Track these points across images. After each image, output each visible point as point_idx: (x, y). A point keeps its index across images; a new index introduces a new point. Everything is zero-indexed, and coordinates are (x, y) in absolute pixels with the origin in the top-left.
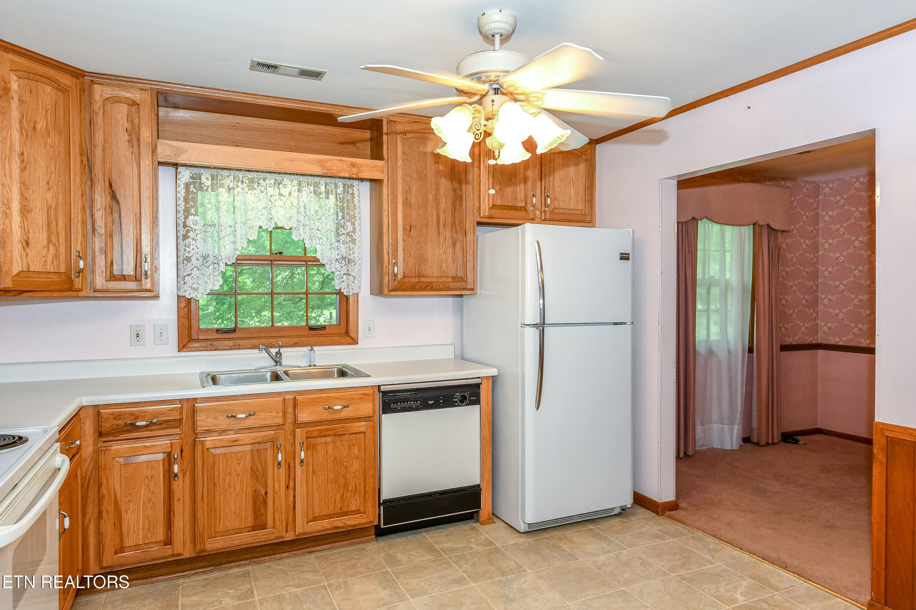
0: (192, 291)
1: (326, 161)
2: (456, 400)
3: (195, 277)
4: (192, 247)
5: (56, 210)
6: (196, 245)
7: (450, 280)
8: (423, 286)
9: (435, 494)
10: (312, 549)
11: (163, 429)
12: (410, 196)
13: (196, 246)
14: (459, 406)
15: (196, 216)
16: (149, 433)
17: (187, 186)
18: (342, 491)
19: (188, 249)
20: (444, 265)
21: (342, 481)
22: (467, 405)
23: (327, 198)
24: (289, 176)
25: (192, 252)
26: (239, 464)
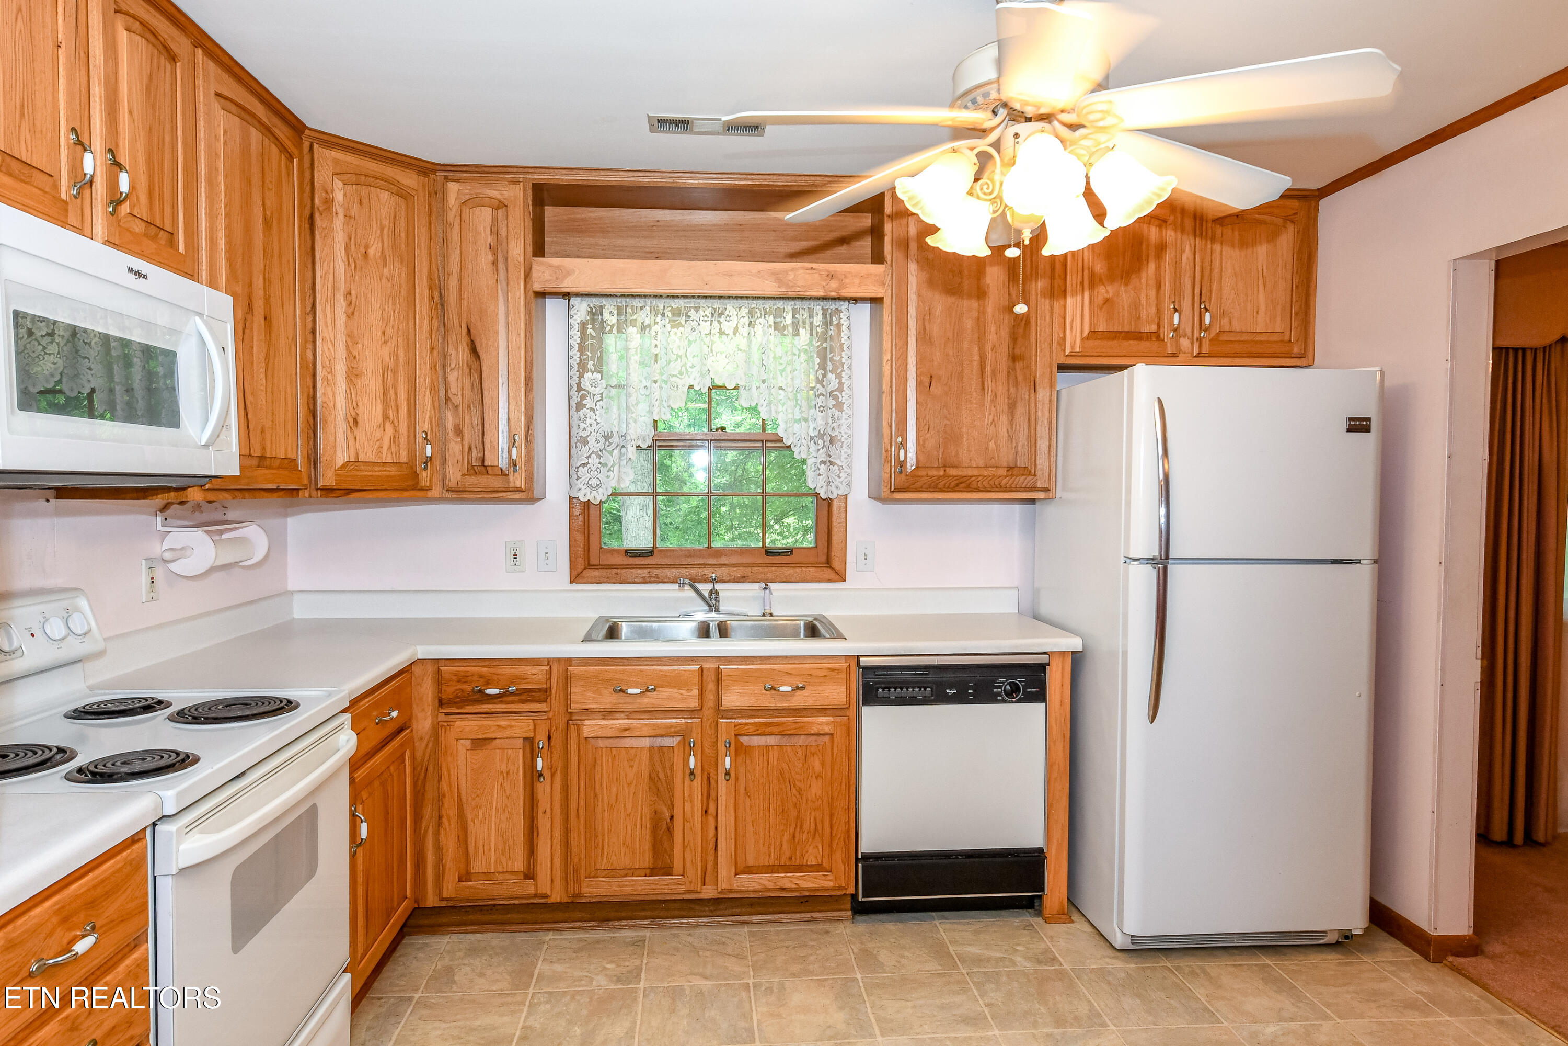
0: (588, 491)
1: (786, 272)
2: (1000, 690)
3: (594, 468)
4: (588, 421)
5: (395, 372)
6: (595, 418)
7: (1002, 472)
8: (953, 484)
9: (957, 856)
10: (746, 918)
11: (524, 702)
12: (929, 323)
13: (596, 420)
14: (1004, 701)
15: (595, 373)
16: (504, 706)
17: (583, 325)
18: (792, 830)
19: (582, 425)
20: (992, 445)
21: (794, 813)
22: (1019, 701)
23: (796, 334)
24: (735, 301)
25: (589, 429)
26: (632, 766)
